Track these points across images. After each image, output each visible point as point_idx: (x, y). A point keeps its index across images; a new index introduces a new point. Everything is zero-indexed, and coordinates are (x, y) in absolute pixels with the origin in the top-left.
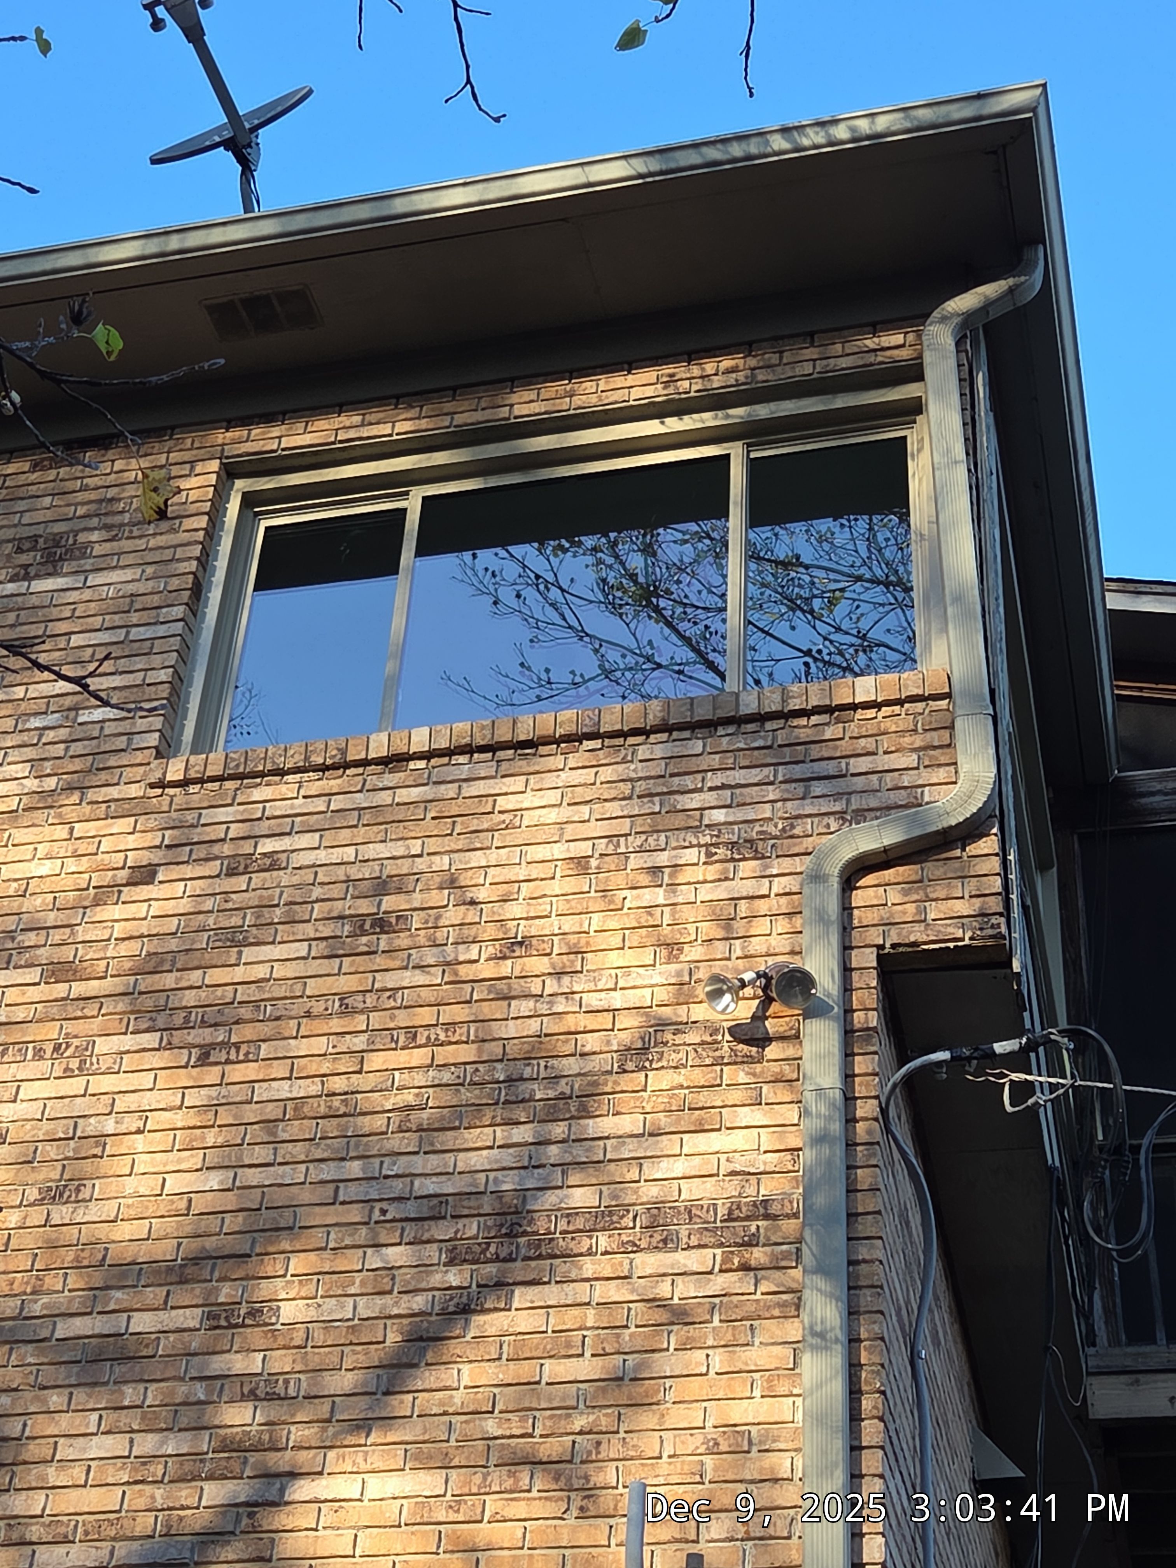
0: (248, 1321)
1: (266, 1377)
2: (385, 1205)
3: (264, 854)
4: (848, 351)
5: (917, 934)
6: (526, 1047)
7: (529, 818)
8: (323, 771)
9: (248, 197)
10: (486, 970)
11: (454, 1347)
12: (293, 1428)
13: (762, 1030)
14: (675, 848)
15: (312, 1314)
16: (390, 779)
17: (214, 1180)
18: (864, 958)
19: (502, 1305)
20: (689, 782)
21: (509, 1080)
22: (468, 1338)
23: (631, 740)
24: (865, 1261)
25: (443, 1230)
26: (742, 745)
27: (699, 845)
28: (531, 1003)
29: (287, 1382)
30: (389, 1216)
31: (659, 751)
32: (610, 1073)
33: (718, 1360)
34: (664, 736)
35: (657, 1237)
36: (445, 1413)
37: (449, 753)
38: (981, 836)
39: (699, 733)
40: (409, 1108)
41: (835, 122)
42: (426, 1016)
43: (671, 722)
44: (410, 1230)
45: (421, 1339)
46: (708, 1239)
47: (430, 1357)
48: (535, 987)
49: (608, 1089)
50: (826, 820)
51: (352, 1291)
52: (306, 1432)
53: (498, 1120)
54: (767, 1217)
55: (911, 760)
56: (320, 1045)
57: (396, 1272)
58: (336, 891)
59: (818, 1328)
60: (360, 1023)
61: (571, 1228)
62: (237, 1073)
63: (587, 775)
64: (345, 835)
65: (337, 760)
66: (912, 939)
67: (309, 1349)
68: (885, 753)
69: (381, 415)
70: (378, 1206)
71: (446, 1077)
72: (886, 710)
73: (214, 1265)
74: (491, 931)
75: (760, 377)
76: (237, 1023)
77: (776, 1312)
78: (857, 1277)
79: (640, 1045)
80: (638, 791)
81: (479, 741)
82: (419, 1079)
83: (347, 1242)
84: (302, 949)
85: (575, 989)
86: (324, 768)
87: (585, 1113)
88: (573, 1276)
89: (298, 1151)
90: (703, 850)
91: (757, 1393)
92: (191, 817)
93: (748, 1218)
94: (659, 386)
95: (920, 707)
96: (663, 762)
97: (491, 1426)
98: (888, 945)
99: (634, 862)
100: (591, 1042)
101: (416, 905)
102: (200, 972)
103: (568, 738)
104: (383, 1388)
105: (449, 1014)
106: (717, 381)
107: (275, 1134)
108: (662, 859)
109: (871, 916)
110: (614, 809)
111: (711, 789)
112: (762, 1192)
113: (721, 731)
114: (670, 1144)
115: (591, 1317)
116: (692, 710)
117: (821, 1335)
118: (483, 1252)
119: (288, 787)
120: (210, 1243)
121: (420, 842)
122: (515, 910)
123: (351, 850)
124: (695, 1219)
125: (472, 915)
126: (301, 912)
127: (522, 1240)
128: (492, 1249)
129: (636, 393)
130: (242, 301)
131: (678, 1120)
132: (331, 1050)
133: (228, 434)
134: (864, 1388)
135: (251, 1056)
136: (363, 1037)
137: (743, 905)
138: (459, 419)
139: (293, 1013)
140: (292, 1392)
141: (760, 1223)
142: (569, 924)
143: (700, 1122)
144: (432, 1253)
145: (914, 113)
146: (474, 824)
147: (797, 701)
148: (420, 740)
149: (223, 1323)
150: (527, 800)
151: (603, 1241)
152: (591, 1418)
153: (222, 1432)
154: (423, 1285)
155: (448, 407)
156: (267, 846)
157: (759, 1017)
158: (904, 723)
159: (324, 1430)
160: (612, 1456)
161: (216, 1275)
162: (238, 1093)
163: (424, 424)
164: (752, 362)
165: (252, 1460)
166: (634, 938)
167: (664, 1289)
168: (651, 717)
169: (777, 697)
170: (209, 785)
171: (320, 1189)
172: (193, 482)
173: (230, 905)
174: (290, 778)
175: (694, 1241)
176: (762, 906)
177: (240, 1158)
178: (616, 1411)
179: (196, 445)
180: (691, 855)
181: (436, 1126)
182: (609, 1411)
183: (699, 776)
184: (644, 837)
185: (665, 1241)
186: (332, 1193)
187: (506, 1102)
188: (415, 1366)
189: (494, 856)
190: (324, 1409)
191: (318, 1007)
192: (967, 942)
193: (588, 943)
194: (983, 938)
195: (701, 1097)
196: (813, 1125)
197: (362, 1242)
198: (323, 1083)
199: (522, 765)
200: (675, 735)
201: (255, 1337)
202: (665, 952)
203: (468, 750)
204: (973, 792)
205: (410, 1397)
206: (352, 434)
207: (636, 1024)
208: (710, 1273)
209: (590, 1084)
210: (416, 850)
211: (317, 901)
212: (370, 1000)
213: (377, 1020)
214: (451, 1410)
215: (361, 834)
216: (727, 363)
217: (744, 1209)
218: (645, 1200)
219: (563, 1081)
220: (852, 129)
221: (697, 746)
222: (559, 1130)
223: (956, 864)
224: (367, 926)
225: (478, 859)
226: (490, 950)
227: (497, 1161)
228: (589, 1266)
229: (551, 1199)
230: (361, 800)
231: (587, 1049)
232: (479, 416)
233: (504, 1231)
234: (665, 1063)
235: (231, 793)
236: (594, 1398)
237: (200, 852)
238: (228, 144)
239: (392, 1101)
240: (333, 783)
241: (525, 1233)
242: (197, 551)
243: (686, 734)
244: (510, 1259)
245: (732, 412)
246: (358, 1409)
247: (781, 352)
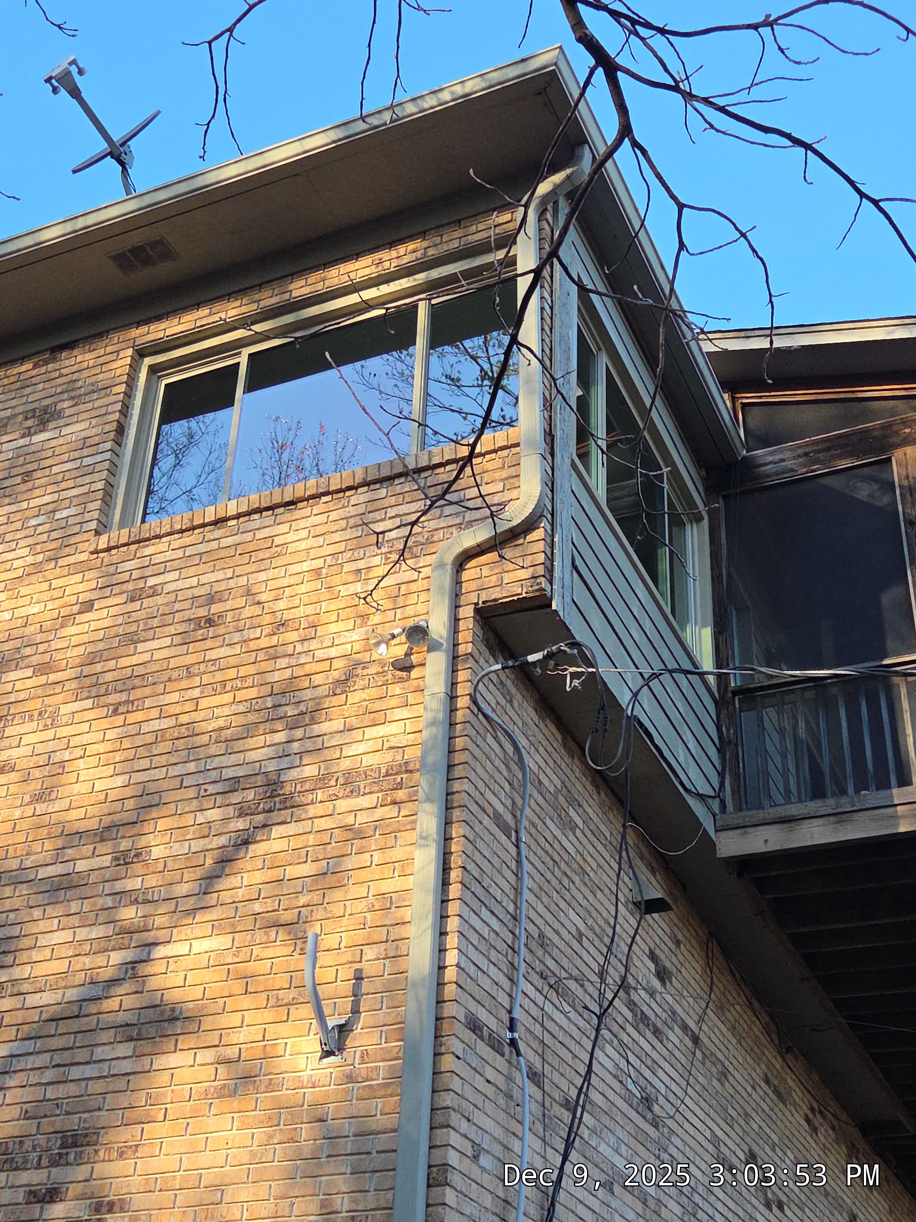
0: (135, 860)
1: (143, 890)
2: (206, 786)
3: (150, 587)
4: (479, 229)
5: (495, 594)
6: (284, 686)
7: (291, 548)
8: (182, 533)
9: (128, 187)
10: (264, 643)
11: (240, 864)
12: (156, 918)
13: (409, 661)
14: (369, 557)
15: (167, 853)
16: (217, 533)
17: (120, 781)
18: (467, 612)
19: (265, 838)
20: (377, 515)
21: (274, 706)
22: (248, 858)
23: (348, 493)
24: (457, 792)
25: (236, 798)
26: (407, 489)
27: (382, 554)
28: (286, 660)
29: (153, 892)
30: (208, 793)
31: (362, 498)
32: (328, 696)
33: (377, 857)
34: (366, 489)
35: (348, 790)
36: (234, 902)
37: (249, 513)
38: (534, 529)
39: (385, 484)
40: (222, 729)
41: (441, 90)
42: (232, 673)
43: (368, 479)
44: (219, 798)
45: (223, 861)
46: (375, 788)
47: (227, 871)
48: (290, 649)
49: (326, 706)
50: (451, 529)
51: (188, 837)
52: (163, 920)
53: (267, 731)
54: (407, 771)
55: (499, 486)
56: (175, 697)
57: (211, 824)
58: (187, 605)
59: (424, 835)
60: (197, 681)
61: (303, 790)
62: (132, 718)
63: (322, 518)
64: (192, 571)
65: (188, 526)
66: (493, 597)
67: (166, 873)
68: (487, 484)
69: (220, 307)
70: (203, 787)
71: (241, 708)
72: (488, 457)
73: (118, 830)
74: (268, 619)
75: (430, 253)
76: (133, 689)
77: (409, 827)
78: (452, 802)
79: (344, 678)
80: (350, 525)
81: (264, 505)
82: (227, 711)
83: (187, 809)
84: (167, 641)
85: (311, 648)
86: (182, 531)
87: (314, 721)
88: (303, 817)
89: (163, 760)
90: (383, 556)
91: (396, 874)
92: (112, 569)
93: (396, 774)
94: (374, 267)
95: (505, 453)
96: (364, 505)
97: (257, 907)
98: (480, 603)
99: (347, 567)
100: (318, 679)
101: (228, 608)
102: (114, 661)
103: (313, 497)
104: (202, 891)
105: (243, 671)
106: (406, 259)
107: (151, 751)
108: (361, 564)
109: (473, 586)
110: (337, 537)
111: (390, 518)
112: (405, 757)
113: (397, 482)
114: (357, 735)
115: (311, 839)
116: (379, 471)
117: (425, 838)
118: (257, 808)
119: (162, 545)
120: (116, 818)
121: (232, 570)
122: (281, 605)
123: (195, 579)
124: (369, 777)
125: (257, 610)
126: (169, 619)
127: (277, 799)
128: (261, 806)
129: (361, 273)
130: (129, 251)
131: (362, 721)
132: (181, 699)
133: (138, 331)
134: (452, 866)
135: (140, 708)
136: (198, 690)
137: (403, 587)
138: (262, 304)
139: (162, 680)
140: (156, 898)
141: (403, 776)
142: (309, 610)
143: (374, 719)
144: (231, 811)
145: (486, 77)
146: (261, 555)
147: (437, 458)
148: (232, 508)
149: (122, 862)
150: (290, 538)
151: (320, 795)
152: (309, 897)
153: (119, 923)
154: (225, 830)
155: (256, 297)
156: (151, 582)
157: (408, 654)
158: (498, 463)
159: (172, 917)
160: (319, 918)
161: (119, 835)
162: (133, 730)
163: (244, 309)
164: (425, 244)
165: (134, 938)
166: (343, 614)
167: (350, 820)
168: (357, 478)
169: (426, 457)
170: (121, 549)
171: (173, 780)
172: (119, 363)
173: (131, 620)
174: (164, 539)
175: (367, 791)
176: (413, 587)
177: (132, 767)
178: (322, 891)
179: (121, 340)
180: (377, 560)
181: (235, 737)
182: (318, 892)
183: (383, 511)
184: (351, 552)
185: (352, 792)
186: (179, 783)
187: (272, 720)
188: (220, 877)
189: (271, 574)
190: (172, 906)
191: (175, 674)
192: (524, 595)
193: (319, 620)
194: (532, 592)
195: (375, 705)
196: (428, 716)
197: (193, 809)
198: (177, 719)
199: (288, 516)
200: (372, 487)
201: (138, 868)
202: (359, 621)
203: (259, 511)
204: (526, 504)
205: (216, 895)
206: (204, 322)
207: (343, 665)
208: (375, 808)
209: (316, 704)
210: (230, 575)
211: (177, 611)
212: (202, 667)
213: (206, 679)
214: (237, 900)
215: (202, 568)
216: (411, 246)
217: (394, 768)
218: (342, 769)
219: (303, 704)
220: (452, 93)
221: (383, 492)
222: (299, 733)
223: (520, 548)
224: (202, 624)
225: (262, 576)
226: (267, 631)
227: (266, 755)
228: (312, 811)
229: (294, 774)
230: (202, 548)
231: (316, 684)
232: (274, 300)
233: (268, 795)
234: (356, 687)
235: (133, 552)
236: (312, 885)
237: (116, 589)
238: (111, 154)
239: (212, 725)
240: (187, 539)
241: (279, 795)
242: (119, 406)
243: (378, 486)
244: (270, 811)
245: (417, 276)
246: (191, 903)
247: (441, 236)
